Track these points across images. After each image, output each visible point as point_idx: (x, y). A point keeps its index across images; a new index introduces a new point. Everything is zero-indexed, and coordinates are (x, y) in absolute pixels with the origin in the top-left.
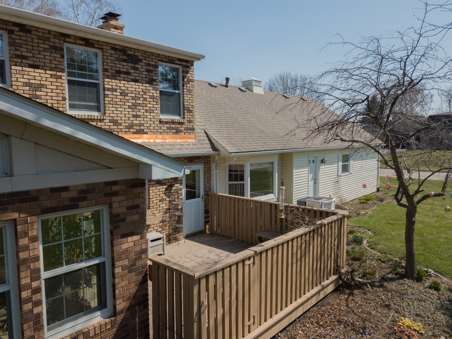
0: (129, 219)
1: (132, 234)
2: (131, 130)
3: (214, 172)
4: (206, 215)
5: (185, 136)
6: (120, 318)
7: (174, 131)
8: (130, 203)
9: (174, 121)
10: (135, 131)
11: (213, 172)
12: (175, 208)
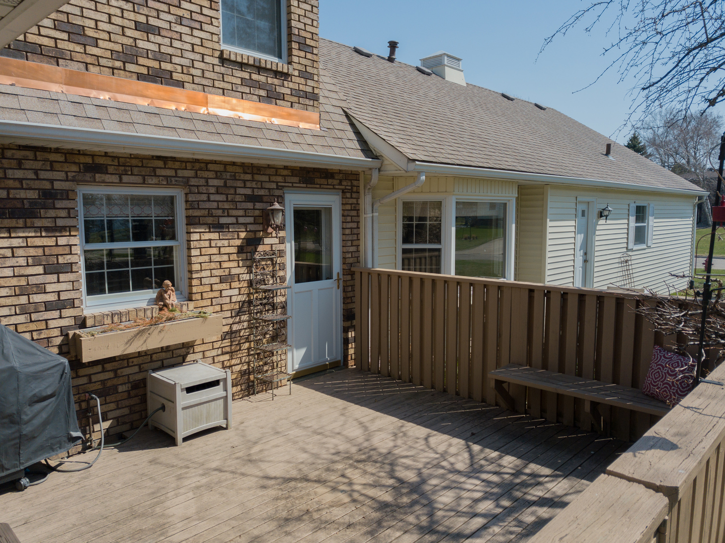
2: (130, 67)
3: (367, 216)
4: (348, 324)
5: (292, 111)
7: (263, 93)
9: (263, 65)
10: (144, 71)
11: (364, 216)
12: (265, 301)
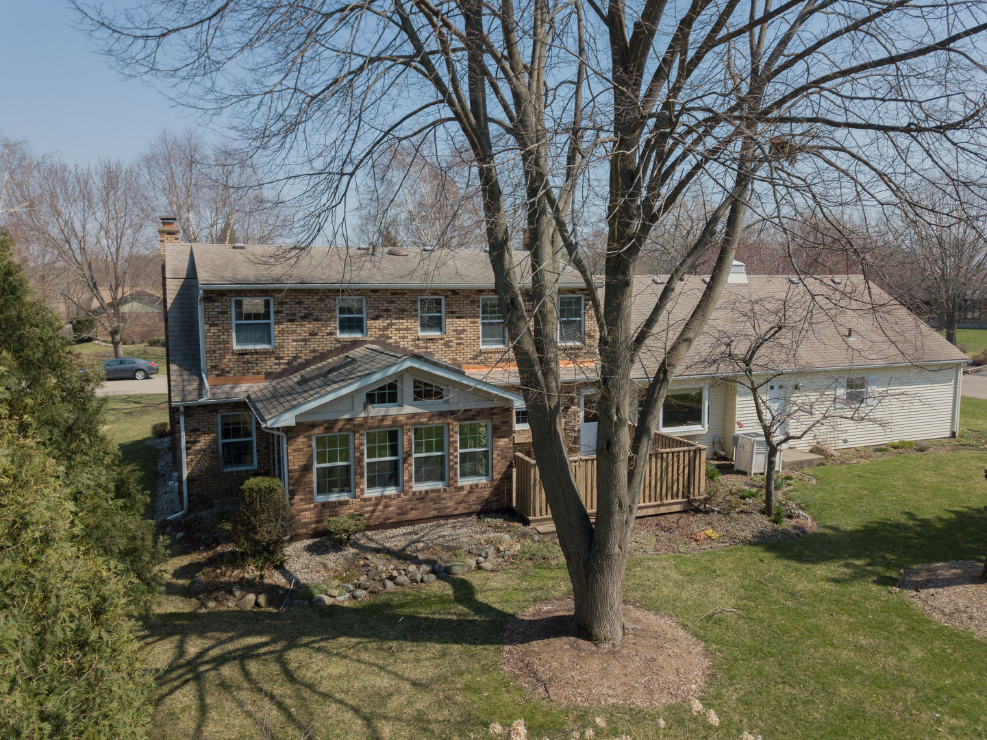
0: (502, 428)
1: (504, 437)
5: (584, 360)
6: (495, 483)
7: (573, 356)
8: (503, 420)
9: (573, 347)
